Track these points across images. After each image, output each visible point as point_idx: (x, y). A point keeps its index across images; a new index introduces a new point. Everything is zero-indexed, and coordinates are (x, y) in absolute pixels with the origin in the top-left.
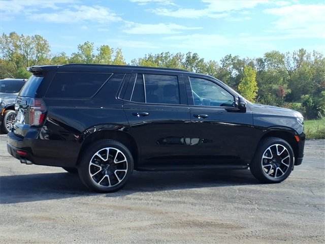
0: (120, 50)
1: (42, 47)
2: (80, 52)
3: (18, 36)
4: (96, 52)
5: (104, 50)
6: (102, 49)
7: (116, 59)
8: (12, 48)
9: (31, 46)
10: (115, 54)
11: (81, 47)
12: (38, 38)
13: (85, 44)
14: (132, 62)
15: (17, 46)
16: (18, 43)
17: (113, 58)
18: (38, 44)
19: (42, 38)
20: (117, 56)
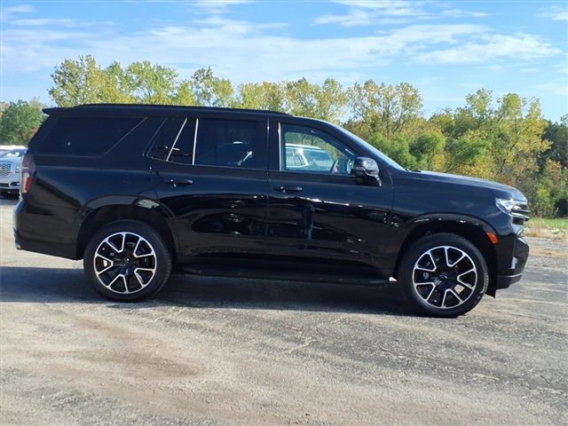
0: (538, 100)
1: (410, 100)
2: (469, 106)
3: (376, 87)
4: (494, 105)
5: (510, 102)
6: (505, 100)
7: (529, 115)
8: (368, 104)
9: (394, 100)
10: (528, 107)
11: (471, 98)
12: (404, 87)
13: (479, 92)
14: (562, 119)
15: (374, 102)
16: (376, 96)
17: (525, 114)
18: (405, 96)
19: (411, 87)
20: (531, 110)
